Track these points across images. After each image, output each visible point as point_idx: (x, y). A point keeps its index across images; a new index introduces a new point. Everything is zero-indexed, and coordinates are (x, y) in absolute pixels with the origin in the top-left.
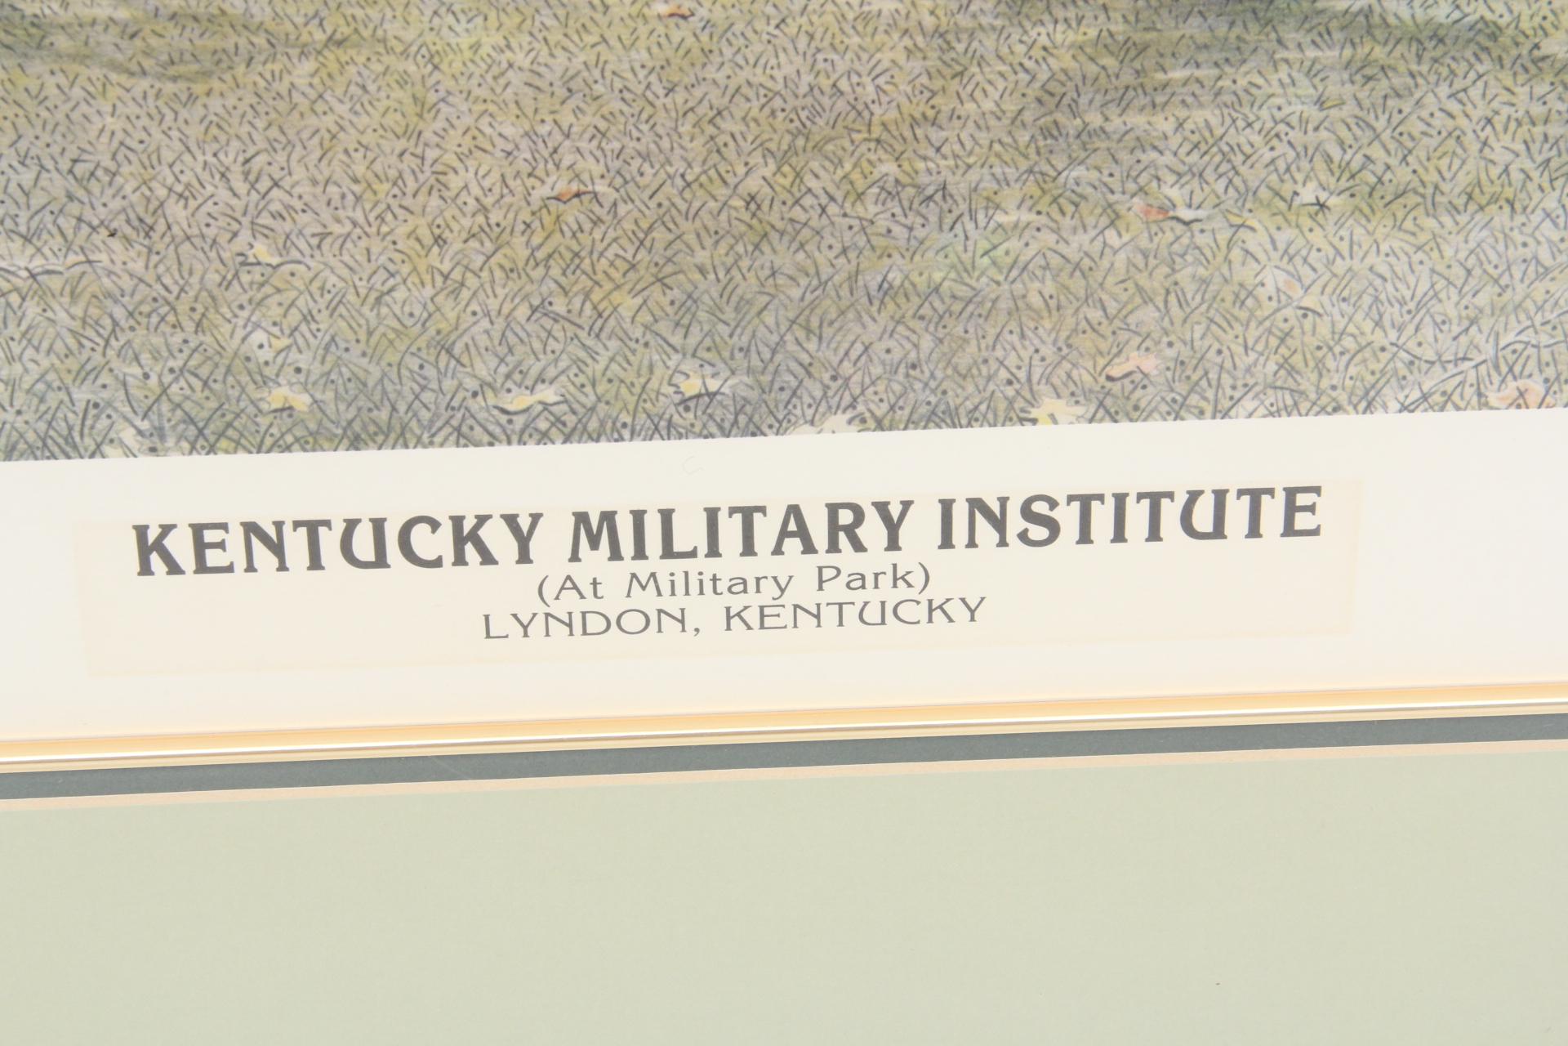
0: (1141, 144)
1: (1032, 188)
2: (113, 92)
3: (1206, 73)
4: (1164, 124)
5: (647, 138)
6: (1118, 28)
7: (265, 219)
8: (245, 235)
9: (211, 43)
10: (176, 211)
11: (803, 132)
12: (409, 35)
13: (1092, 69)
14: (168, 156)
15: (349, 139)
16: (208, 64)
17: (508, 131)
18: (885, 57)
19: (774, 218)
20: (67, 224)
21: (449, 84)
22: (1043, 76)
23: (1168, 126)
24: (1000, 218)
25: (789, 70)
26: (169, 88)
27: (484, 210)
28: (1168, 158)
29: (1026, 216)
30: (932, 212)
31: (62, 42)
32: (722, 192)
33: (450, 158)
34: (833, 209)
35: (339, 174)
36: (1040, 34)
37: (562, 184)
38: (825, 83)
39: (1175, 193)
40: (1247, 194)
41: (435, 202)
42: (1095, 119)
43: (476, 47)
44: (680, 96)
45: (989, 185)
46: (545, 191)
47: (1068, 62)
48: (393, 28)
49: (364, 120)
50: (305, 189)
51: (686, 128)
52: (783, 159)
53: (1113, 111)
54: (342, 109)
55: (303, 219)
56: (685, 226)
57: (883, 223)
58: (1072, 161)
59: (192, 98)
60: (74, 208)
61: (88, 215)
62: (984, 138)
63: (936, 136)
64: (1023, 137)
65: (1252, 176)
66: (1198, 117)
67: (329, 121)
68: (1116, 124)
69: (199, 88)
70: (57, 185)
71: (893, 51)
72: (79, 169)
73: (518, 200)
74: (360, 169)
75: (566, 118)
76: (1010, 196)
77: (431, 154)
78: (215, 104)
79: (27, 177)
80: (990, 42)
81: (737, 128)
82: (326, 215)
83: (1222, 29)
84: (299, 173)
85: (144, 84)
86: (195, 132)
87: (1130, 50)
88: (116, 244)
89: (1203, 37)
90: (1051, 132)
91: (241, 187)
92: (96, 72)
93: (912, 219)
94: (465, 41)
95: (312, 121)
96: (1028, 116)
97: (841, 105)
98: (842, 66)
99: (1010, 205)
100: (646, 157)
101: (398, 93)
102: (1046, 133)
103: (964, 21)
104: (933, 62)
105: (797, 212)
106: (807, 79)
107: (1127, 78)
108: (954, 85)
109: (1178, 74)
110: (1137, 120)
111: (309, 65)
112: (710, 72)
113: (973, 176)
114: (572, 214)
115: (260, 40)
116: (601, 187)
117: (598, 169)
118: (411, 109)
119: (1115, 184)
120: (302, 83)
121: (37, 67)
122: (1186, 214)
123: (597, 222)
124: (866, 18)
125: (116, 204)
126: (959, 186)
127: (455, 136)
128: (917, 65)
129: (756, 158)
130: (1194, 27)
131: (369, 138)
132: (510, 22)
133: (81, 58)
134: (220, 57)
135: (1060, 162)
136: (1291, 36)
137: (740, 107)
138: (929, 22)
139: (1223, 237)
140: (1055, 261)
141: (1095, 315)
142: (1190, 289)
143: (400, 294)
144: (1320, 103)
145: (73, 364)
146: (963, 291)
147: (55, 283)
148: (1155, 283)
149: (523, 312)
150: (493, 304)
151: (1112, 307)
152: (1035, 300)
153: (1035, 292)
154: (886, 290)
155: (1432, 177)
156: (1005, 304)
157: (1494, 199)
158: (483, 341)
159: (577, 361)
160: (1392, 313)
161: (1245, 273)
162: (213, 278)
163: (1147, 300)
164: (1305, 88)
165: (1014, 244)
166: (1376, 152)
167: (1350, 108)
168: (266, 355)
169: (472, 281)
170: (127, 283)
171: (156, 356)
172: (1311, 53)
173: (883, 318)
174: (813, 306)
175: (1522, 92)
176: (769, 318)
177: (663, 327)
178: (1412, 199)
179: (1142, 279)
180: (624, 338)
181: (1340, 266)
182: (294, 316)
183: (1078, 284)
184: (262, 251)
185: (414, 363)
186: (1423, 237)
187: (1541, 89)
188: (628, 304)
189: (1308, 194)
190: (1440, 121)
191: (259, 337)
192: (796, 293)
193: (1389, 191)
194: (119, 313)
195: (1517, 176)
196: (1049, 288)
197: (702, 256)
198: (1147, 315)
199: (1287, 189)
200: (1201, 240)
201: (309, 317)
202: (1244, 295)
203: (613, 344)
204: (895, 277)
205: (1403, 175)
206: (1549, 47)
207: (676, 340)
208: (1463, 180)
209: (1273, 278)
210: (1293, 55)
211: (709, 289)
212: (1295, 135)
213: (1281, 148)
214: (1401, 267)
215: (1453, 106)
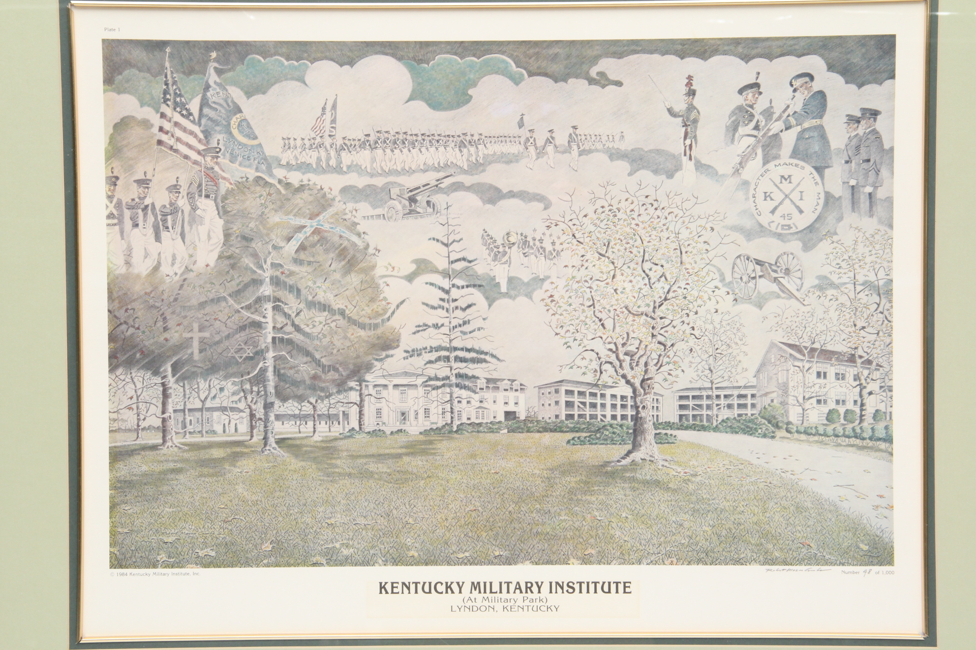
0: (589, 503)
1: (567, 511)
2: (385, 487)
3: (602, 488)
4: (594, 499)
5: (489, 498)
6: (584, 478)
7: (412, 514)
8: (408, 517)
9: (404, 477)
10: (395, 512)
11: (521, 498)
12: (443, 476)
13: (579, 486)
14: (394, 500)
15: (430, 497)
16: (404, 480)
17: (462, 496)
18: (537, 482)
19: (515, 516)
20: (373, 514)
21: (450, 486)
22: (569, 487)
23: (595, 499)
24: (561, 518)
25: (518, 485)
26: (396, 486)
27: (456, 513)
28: (595, 506)
29: (566, 518)
30: (547, 516)
31: (376, 476)
32: (504, 510)
33: (450, 502)
34: (527, 515)
35: (428, 505)
36: (568, 479)
37: (472, 508)
38: (525, 488)
39: (597, 514)
40: (611, 514)
41: (446, 511)
42: (580, 497)
43: (456, 478)
44: (496, 490)
45: (559, 510)
46: (468, 509)
47: (574, 485)
48: (440, 474)
49: (433, 493)
50: (420, 507)
51: (497, 496)
52: (516, 504)
53: (583, 495)
54: (429, 491)
55: (420, 514)
56: (497, 517)
57: (537, 518)
58: (575, 506)
59: (400, 488)
60: (375, 511)
61: (378, 512)
62: (557, 500)
63: (548, 500)
64: (565, 500)
65: (612, 510)
66: (601, 497)
67: (426, 493)
68: (584, 498)
69: (401, 486)
70: (372, 506)
71: (539, 481)
72: (377, 502)
73: (463, 511)
74: (432, 504)
75: (473, 494)
76: (563, 513)
77: (446, 501)
78: (404, 489)
79: (366, 504)
80: (558, 480)
81: (508, 497)
82: (424, 513)
83: (604, 479)
84: (420, 504)
85: (391, 485)
86: (400, 495)
87: (586, 483)
88: (382, 518)
89: (601, 481)
90: (571, 499)
91: (408, 507)
92: (382, 482)
93: (543, 518)
94: (454, 477)
95: (423, 493)
96: (566, 496)
97: (528, 492)
98: (528, 484)
99: (563, 515)
100: (489, 502)
101: (440, 488)
102: (570, 500)
103: (553, 475)
104: (547, 484)
105: (519, 515)
106: (522, 487)
107: (586, 489)
108: (551, 489)
109: (596, 488)
110: (588, 497)
111: (423, 482)
112: (502, 485)
113: (555, 508)
114: (474, 514)
115: (414, 476)
116: (480, 509)
117: (479, 505)
118: (443, 491)
119: (584, 511)
120: (422, 485)
121: (371, 481)
122: (599, 518)
123: (479, 516)
124: (533, 474)
125: (383, 510)
126: (552, 510)
127: (451, 497)
128: (543, 484)
129: (511, 503)
130: (599, 479)
131: (434, 497)
132: (463, 474)
133: (379, 480)
134: (406, 480)
135: (573, 506)
136: (618, 481)
137: (508, 492)
138: (546, 476)
139: (607, 524)
140: (572, 528)
141: (581, 540)
142: (601, 535)
143: (438, 531)
144: (625, 495)
145: (371, 545)
146: (554, 534)
147: (369, 527)
148: (593, 534)
149: (463, 536)
150: (457, 534)
151: (585, 539)
152: (569, 536)
153: (569, 534)
154: (537, 533)
155: (649, 512)
156: (562, 537)
157: (662, 518)
158: (454, 542)
159: (473, 547)
160: (643, 542)
161: (612, 532)
162: (400, 526)
163: (592, 537)
164: (622, 492)
165: (564, 524)
166: (637, 506)
167: (631, 497)
168: (409, 544)
169: (453, 528)
170: (383, 527)
171: (387, 543)
172: (623, 485)
173: (537, 539)
174: (523, 536)
175: (666, 495)
176: (513, 539)
177: (491, 540)
178: (645, 517)
179: (591, 532)
180: (483, 542)
181: (632, 531)
182: (416, 535)
183: (577, 533)
184: (411, 521)
185: (439, 546)
186: (648, 525)
187: (669, 494)
188: (484, 534)
189: (624, 515)
190: (649, 500)
191: (409, 540)
192: (519, 533)
193: (641, 515)
194: (381, 534)
195: (666, 513)
196: (571, 534)
197: (500, 524)
198: (592, 541)
199: (619, 514)
200: (603, 524)
201: (419, 536)
202: (612, 537)
203: (481, 543)
204: (540, 530)
205: (643, 512)
206: (670, 485)
207: (494, 543)
208: (655, 513)
209: (618, 533)
210: (619, 485)
211: (501, 531)
212: (620, 502)
213: (618, 505)
214: (644, 532)
215: (652, 497)
